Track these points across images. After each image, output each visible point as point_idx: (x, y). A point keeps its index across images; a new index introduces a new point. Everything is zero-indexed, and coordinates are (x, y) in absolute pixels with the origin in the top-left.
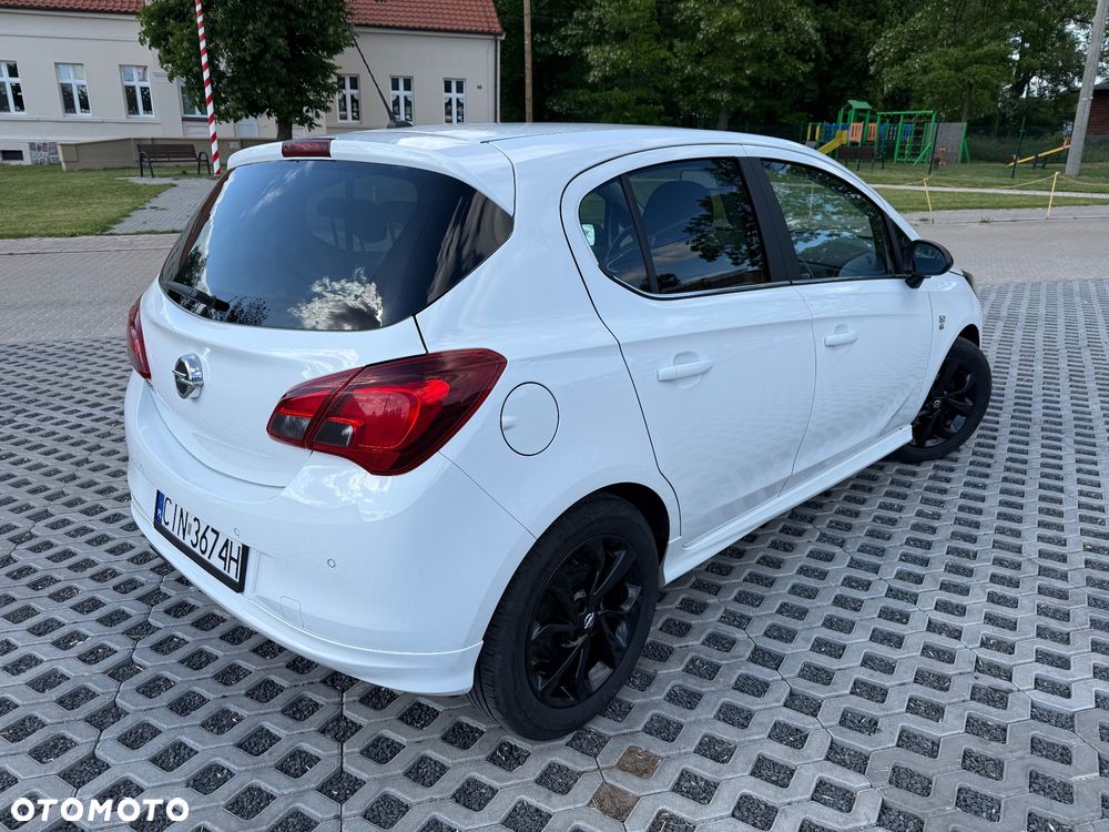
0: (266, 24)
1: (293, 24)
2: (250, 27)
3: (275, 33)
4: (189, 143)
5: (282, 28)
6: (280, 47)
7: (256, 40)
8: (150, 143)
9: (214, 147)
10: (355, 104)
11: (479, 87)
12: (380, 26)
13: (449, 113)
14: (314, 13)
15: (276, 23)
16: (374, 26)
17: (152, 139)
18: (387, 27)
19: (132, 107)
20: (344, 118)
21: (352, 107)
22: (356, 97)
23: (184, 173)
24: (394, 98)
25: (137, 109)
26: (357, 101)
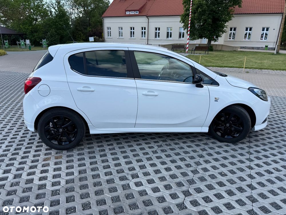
0: (207, 16)
1: (214, 15)
2: (203, 17)
3: (209, 18)
4: (183, 45)
5: (211, 17)
6: (209, 21)
7: (204, 20)
8: (179, 45)
9: (187, 46)
10: (234, 35)
11: (274, 29)
12: (246, 14)
13: (262, 37)
14: (220, 12)
15: (210, 16)
16: (244, 14)
17: (180, 44)
18: (248, 14)
19: (180, 37)
20: (230, 38)
21: (233, 36)
22: (234, 33)
23: (181, 52)
24: (246, 33)
25: (181, 37)
26: (235, 34)
